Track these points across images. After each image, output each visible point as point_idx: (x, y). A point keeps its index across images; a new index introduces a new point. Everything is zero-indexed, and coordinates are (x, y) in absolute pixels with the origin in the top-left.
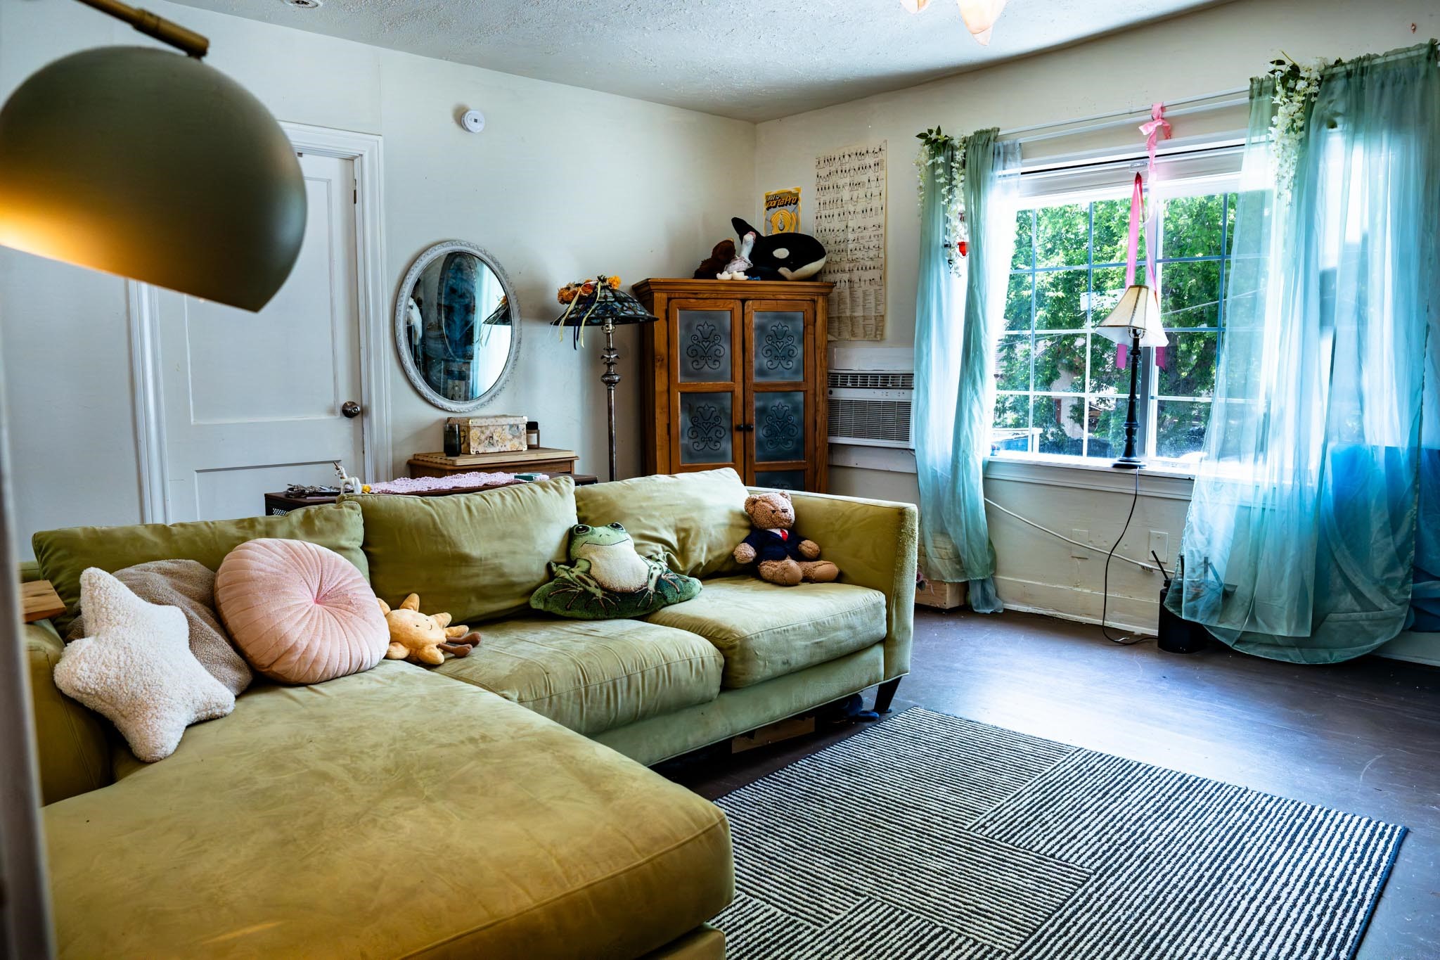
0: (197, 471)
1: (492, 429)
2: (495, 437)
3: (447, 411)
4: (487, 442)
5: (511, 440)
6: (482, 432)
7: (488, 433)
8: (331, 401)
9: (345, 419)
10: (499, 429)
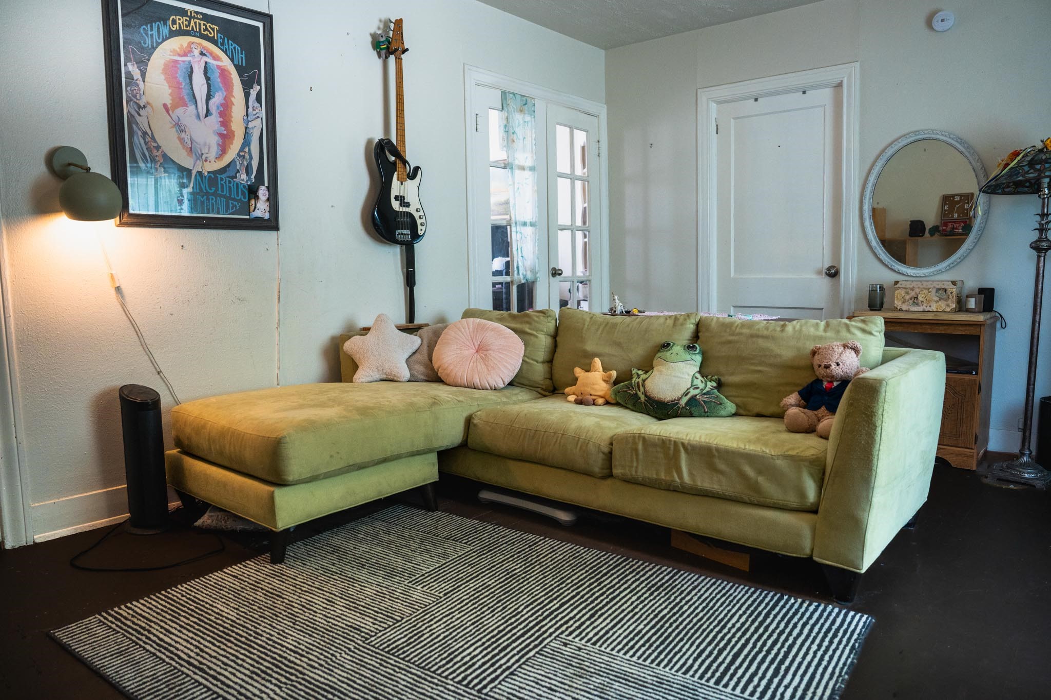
0: (733, 306)
1: (917, 291)
2: (920, 298)
3: (903, 274)
4: (911, 302)
5: (937, 302)
6: (907, 293)
7: (913, 294)
8: (819, 265)
9: (828, 278)
10: (925, 291)
